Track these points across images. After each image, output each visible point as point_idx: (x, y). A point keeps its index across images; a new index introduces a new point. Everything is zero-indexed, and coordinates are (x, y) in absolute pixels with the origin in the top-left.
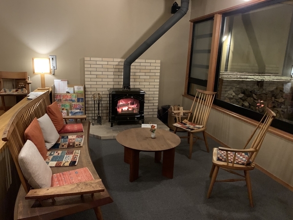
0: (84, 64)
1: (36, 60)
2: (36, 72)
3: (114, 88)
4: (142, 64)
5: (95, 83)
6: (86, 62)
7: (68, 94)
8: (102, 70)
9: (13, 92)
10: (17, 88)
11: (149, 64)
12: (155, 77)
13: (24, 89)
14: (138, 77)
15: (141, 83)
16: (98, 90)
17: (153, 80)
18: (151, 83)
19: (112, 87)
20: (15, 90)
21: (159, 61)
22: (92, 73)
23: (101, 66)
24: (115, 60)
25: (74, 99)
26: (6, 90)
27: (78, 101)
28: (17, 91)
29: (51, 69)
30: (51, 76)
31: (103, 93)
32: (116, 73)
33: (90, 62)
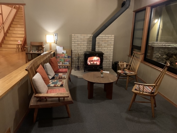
0: (72, 38)
1: (47, 36)
2: (47, 42)
3: (87, 51)
4: (103, 37)
5: (77, 48)
6: (72, 37)
7: (63, 54)
8: (81, 41)
9: (36, 52)
10: (38, 50)
11: (107, 37)
12: (110, 45)
13: (41, 51)
14: (101, 45)
15: (102, 48)
16: (79, 52)
17: (110, 47)
18: (108, 48)
19: (86, 50)
20: (37, 51)
21: (113, 36)
22: (76, 43)
23: (80, 39)
24: (88, 35)
25: (66, 56)
26: (33, 51)
27: (68, 58)
28: (38, 51)
29: (54, 41)
30: (55, 44)
31: (81, 54)
32: (88, 43)
33: (75, 37)
